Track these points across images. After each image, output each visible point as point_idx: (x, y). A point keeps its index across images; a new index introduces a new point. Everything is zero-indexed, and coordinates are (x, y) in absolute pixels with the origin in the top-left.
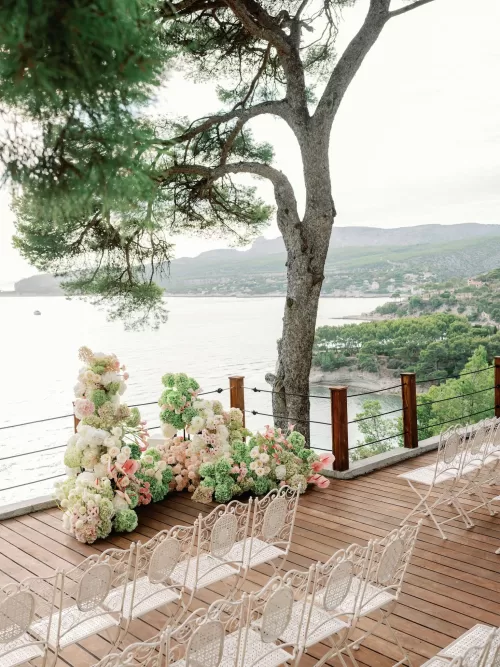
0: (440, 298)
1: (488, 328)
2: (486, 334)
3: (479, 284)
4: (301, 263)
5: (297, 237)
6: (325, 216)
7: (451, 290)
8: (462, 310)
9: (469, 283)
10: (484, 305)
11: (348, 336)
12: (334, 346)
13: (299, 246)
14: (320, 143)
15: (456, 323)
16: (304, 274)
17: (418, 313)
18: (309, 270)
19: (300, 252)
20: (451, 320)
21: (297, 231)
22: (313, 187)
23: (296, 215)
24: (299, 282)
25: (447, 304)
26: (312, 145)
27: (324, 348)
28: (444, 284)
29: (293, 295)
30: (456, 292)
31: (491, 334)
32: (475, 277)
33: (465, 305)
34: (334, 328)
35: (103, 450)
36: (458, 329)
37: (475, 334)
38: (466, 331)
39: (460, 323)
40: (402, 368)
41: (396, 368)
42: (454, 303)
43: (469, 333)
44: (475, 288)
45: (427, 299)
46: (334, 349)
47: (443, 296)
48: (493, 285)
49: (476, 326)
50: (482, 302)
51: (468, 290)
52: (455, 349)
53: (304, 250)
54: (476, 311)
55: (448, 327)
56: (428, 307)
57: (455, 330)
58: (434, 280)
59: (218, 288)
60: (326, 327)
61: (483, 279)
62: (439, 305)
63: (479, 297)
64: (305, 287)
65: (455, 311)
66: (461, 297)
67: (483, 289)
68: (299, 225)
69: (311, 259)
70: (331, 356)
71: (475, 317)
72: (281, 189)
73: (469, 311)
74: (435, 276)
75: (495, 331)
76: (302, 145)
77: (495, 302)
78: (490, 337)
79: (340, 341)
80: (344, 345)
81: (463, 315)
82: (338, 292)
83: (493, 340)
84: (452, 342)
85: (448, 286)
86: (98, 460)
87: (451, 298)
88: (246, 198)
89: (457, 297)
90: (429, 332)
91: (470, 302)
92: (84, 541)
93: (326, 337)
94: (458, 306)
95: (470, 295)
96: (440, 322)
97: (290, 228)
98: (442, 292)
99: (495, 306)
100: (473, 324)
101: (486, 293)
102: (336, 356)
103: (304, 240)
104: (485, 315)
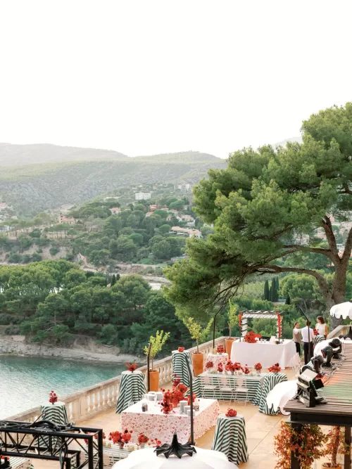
0: (28, 237)
3: (72, 222)
7: (42, 227)
8: (54, 252)
9: (61, 220)
10: (80, 246)
17: (4, 255)
25: (37, 244)
30: (46, 230)
32: (67, 213)
33: (58, 245)
36: (75, 278)
40: (15, 323)
41: (7, 324)
42: (45, 243)
44: (68, 226)
45: (14, 238)
47: (32, 235)
48: (87, 223)
51: (60, 228)
52: (76, 300)
54: (71, 253)
56: (15, 248)
58: (11, 213)
61: (75, 215)
62: (28, 245)
63: (75, 236)
65: (46, 253)
66: (53, 236)
67: (77, 227)
73: (63, 253)
74: (11, 208)
77: (92, 242)
83: (114, 290)
87: (41, 237)
89: (49, 236)
90: (44, 281)
91: (63, 242)
94: (51, 247)
95: (63, 234)
96: (53, 270)
98: (30, 230)
99: (93, 248)
101: (81, 233)
104: (81, 257)
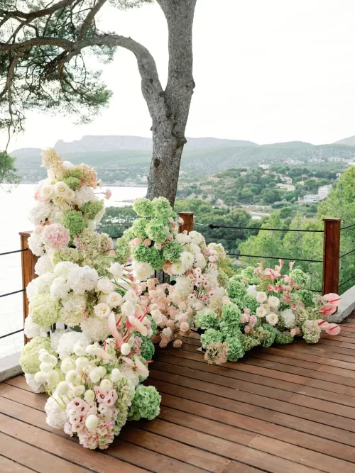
0: (191, 189)
1: (223, 209)
2: (222, 214)
3: (217, 180)
4: (165, 127)
5: (162, 104)
6: (187, 86)
7: (198, 183)
8: (205, 197)
9: (210, 179)
10: (220, 194)
11: (127, 214)
12: (117, 221)
13: (163, 112)
14: (186, 17)
15: (202, 206)
16: (169, 138)
18: (173, 134)
19: (165, 118)
20: (199, 203)
21: (162, 99)
22: (178, 58)
23: (159, 85)
24: (165, 144)
25: (195, 192)
26: (179, 19)
27: (110, 222)
28: (193, 179)
29: (159, 156)
30: (201, 185)
31: (226, 214)
32: (214, 175)
33: (207, 194)
34: (117, 208)
35: (93, 297)
36: (204, 210)
37: (215, 213)
38: (209, 211)
39: (205, 206)
42: (200, 192)
43: (212, 213)
44: (214, 183)
45: (181, 189)
46: (117, 223)
47: (192, 187)
48: (225, 181)
49: (216, 208)
50: (219, 192)
51: (209, 183)
53: (168, 116)
54: (214, 198)
55: (197, 208)
56: (182, 195)
57: (202, 211)
58: (186, 176)
59: (28, 177)
60: (111, 207)
61: (219, 176)
62: (189, 193)
63: (217, 188)
64: (170, 149)
65: (200, 197)
66: (204, 188)
67: (219, 183)
68: (162, 94)
69: (175, 124)
70: (115, 228)
71: (213, 202)
72: (145, 61)
73: (210, 198)
74: (186, 173)
75: (228, 211)
76: (168, 19)
77: (226, 192)
78: (225, 216)
79: (122, 218)
80: (124, 221)
81: (206, 200)
82: (118, 182)
83: (227, 218)
84: (200, 218)
85: (196, 180)
86: (89, 311)
87: (198, 188)
88: (93, 81)
89: (202, 188)
91: (210, 192)
92: (93, 446)
93: (112, 215)
94: (202, 194)
95: (210, 187)
96: (192, 205)
97: (155, 95)
98: (192, 184)
99: (226, 195)
100: (214, 207)
101: (221, 186)
102: (119, 228)
103: (168, 107)
104: (220, 201)
